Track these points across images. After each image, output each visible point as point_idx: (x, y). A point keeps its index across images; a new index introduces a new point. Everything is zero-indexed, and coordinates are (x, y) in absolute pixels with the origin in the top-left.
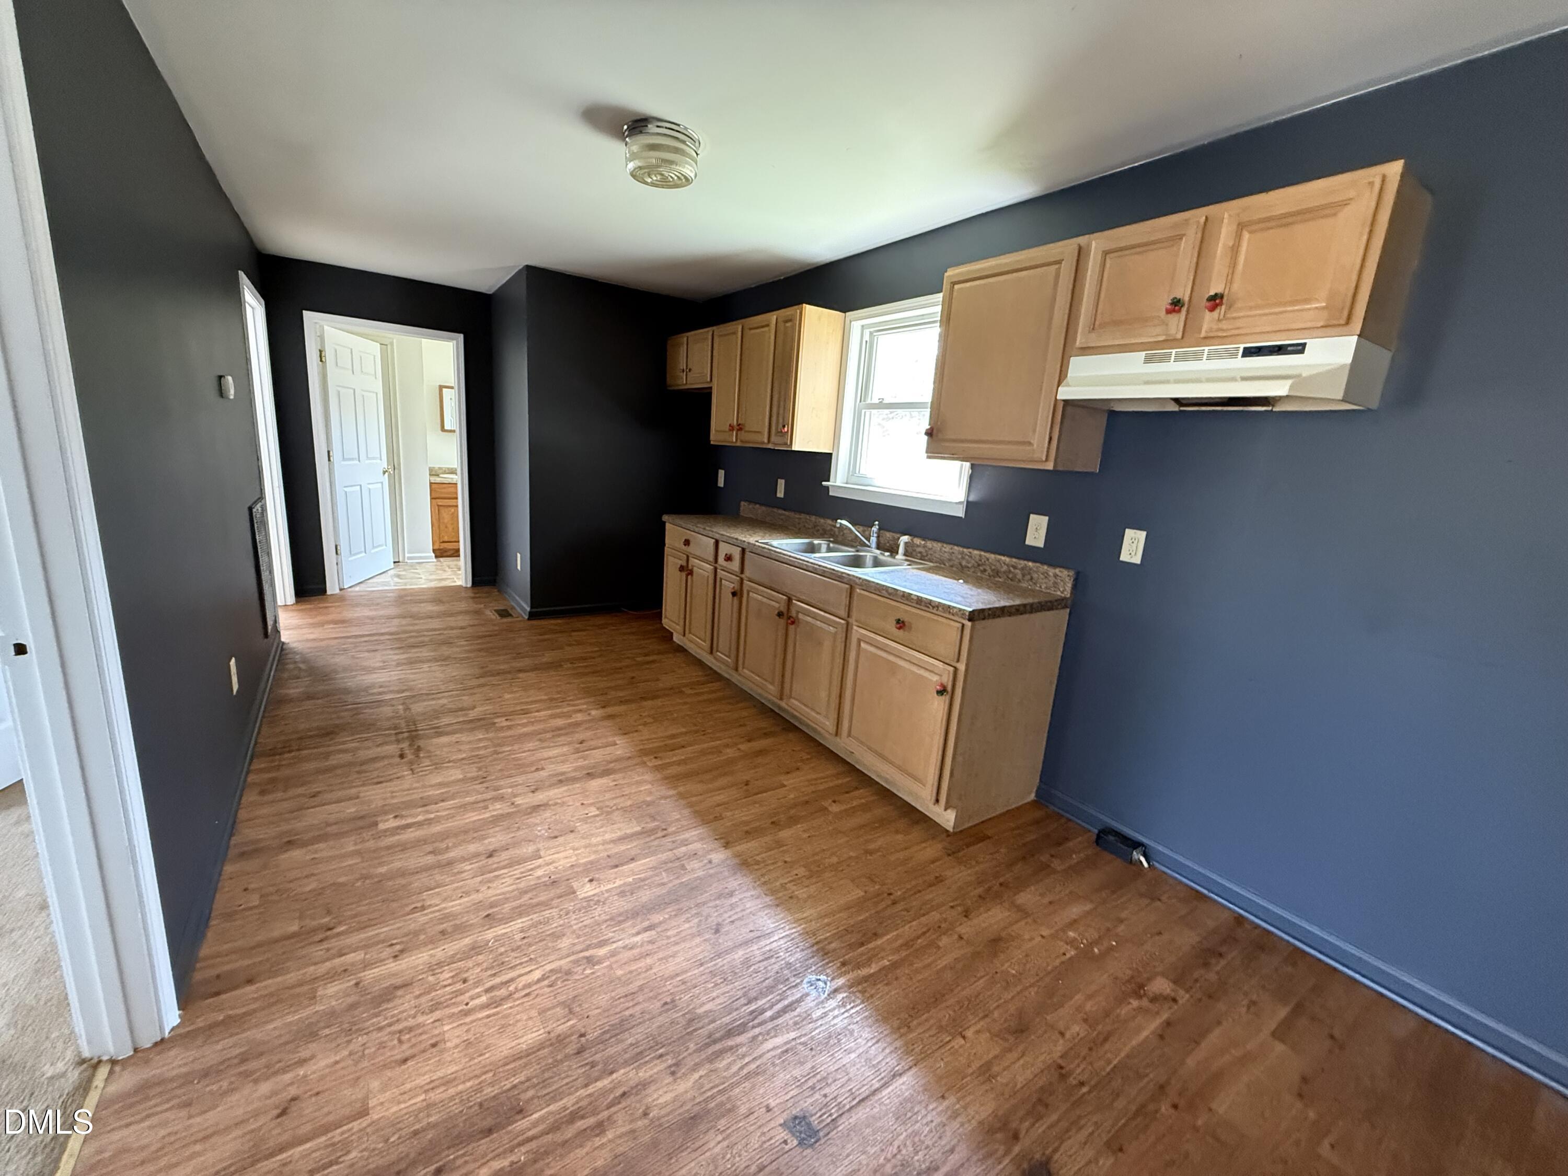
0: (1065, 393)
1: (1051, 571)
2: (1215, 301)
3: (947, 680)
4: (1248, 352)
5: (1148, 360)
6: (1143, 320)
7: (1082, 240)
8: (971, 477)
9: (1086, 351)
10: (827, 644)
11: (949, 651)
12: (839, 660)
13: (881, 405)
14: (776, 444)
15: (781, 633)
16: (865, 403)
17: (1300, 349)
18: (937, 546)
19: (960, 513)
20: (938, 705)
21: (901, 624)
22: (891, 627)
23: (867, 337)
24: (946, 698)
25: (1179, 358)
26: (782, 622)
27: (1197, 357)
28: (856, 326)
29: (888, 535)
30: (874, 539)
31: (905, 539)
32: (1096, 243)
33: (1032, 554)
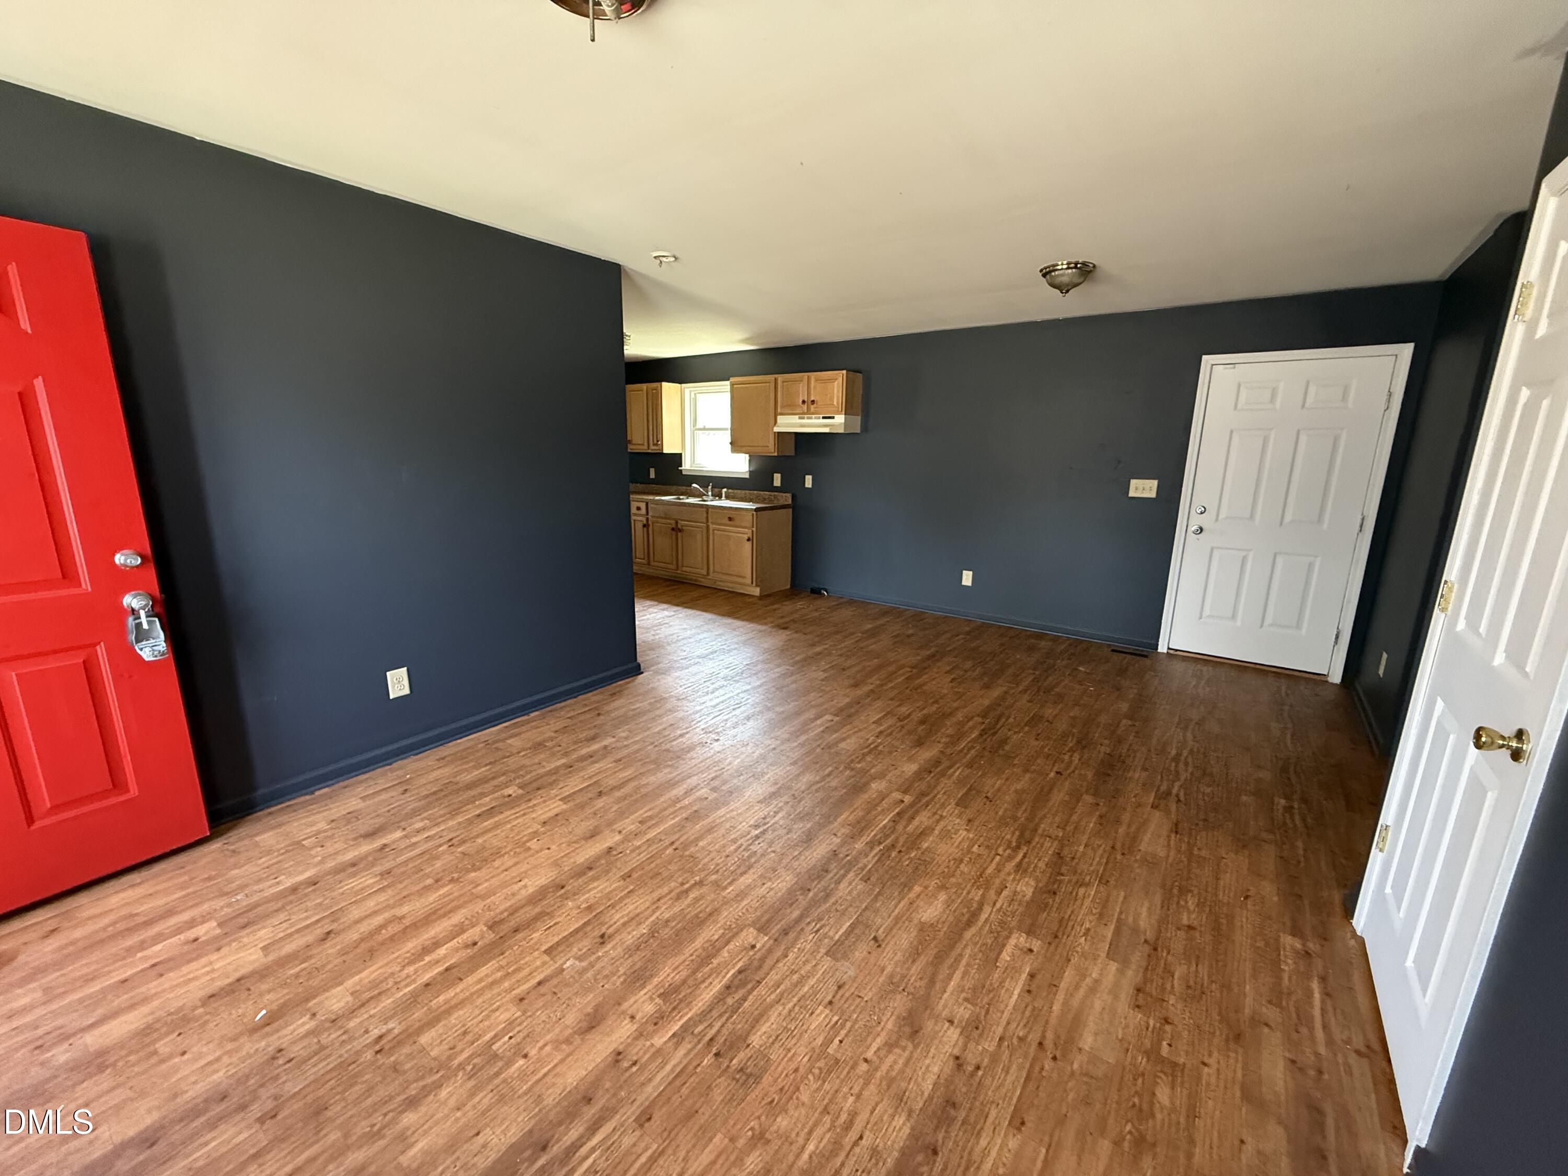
0: (776, 429)
1: (784, 495)
2: (813, 402)
3: (750, 535)
4: (824, 418)
5: (800, 418)
6: (796, 406)
7: (776, 376)
8: (750, 461)
9: (782, 414)
10: (699, 537)
11: (749, 524)
12: (705, 543)
13: (704, 429)
14: (653, 449)
15: (674, 537)
16: (695, 428)
17: (833, 418)
18: (739, 491)
19: (747, 476)
20: (748, 545)
21: (730, 519)
22: (728, 522)
23: (693, 396)
24: (750, 543)
25: (808, 418)
26: (674, 533)
27: (811, 418)
28: (687, 391)
29: (716, 490)
30: (710, 493)
31: (724, 490)
32: (780, 378)
33: (777, 489)
